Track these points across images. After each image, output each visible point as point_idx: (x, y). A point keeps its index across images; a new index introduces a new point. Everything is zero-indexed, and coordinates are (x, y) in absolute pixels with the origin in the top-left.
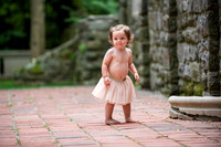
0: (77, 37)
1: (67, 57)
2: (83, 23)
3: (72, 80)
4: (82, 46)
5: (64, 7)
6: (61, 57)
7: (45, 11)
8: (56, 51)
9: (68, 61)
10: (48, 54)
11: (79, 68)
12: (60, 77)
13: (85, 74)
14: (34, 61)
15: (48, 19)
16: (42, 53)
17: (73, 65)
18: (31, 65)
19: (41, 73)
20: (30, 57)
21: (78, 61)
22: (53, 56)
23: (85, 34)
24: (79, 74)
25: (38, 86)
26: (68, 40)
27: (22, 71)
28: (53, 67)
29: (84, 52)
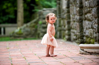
0: (38, 18)
1: (34, 27)
2: (41, 12)
3: (35, 37)
4: (40, 22)
5: (32, 5)
6: (31, 27)
7: (24, 6)
8: (29, 24)
9: (34, 29)
10: (25, 25)
11: (39, 32)
12: (30, 36)
13: (41, 34)
14: (19, 28)
15: (25, 10)
16: (22, 25)
17: (36, 30)
18: (17, 30)
19: (22, 34)
20: (17, 27)
21: (38, 28)
22: (27, 26)
23: (41, 16)
24: (39, 34)
25: (21, 40)
26: (34, 19)
27: (13, 33)
28: (27, 31)
29: (41, 25)
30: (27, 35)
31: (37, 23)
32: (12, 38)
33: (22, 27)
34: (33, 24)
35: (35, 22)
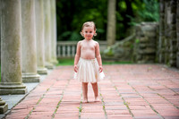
0: (134, 34)
1: (128, 46)
2: (138, 27)
3: (130, 60)
4: (137, 40)
5: (128, 16)
6: (124, 46)
8: (122, 43)
10: (118, 43)
11: (135, 53)
13: (138, 57)
14: (109, 48)
15: (118, 22)
16: (114, 43)
17: (131, 51)
18: (107, 50)
19: (112, 55)
20: (107, 45)
21: (134, 49)
22: (120, 46)
23: (139, 33)
24: (135, 56)
25: (111, 63)
26: (129, 35)
28: (120, 52)
29: (138, 43)
30: (119, 57)
31: (132, 41)
33: (114, 47)
34: (128, 43)
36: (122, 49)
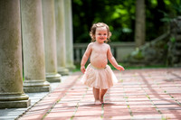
30: (151, 60)
31: (167, 40)
32: (127, 64)
33: (143, 48)
34: (161, 43)
35: (164, 39)
36: (153, 51)
